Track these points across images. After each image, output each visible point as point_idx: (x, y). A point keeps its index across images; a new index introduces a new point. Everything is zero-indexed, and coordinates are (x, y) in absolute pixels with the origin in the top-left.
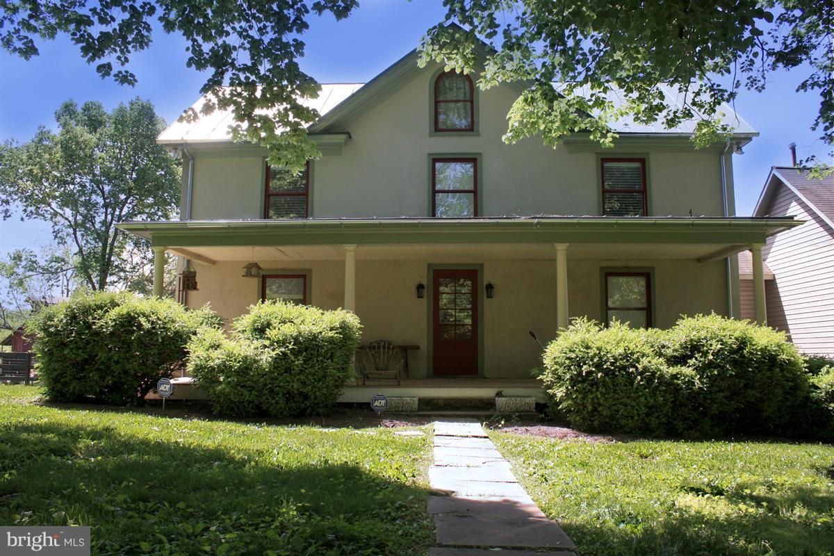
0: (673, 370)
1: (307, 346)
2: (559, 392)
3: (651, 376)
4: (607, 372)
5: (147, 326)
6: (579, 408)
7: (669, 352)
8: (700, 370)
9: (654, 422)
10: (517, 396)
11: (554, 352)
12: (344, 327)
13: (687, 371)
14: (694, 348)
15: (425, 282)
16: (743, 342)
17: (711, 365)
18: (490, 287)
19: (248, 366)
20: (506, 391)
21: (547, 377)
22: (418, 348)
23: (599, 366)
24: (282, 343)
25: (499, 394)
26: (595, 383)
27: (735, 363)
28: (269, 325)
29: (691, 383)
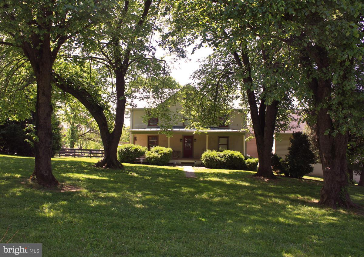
0: (221, 159)
1: (165, 154)
2: (204, 162)
3: (216, 159)
4: (210, 159)
5: (139, 151)
6: (206, 164)
7: (220, 156)
8: (225, 159)
9: (217, 167)
10: (198, 162)
11: (203, 155)
12: (170, 151)
13: (223, 159)
14: (225, 155)
15: (182, 138)
16: (232, 155)
17: (226, 158)
18: (195, 140)
19: (156, 157)
20: (197, 161)
21: (202, 159)
22: (180, 152)
23: (209, 158)
24: (161, 154)
25: (195, 162)
26: (209, 160)
27: (230, 158)
28: (158, 151)
29: (223, 161)
